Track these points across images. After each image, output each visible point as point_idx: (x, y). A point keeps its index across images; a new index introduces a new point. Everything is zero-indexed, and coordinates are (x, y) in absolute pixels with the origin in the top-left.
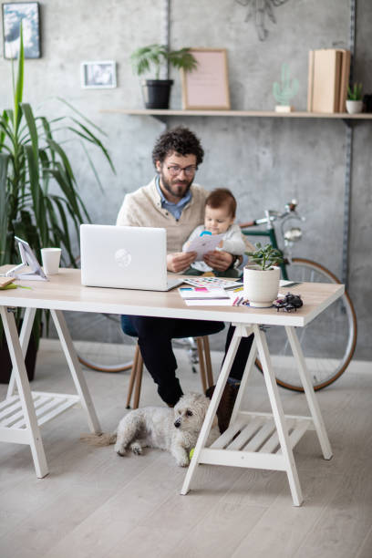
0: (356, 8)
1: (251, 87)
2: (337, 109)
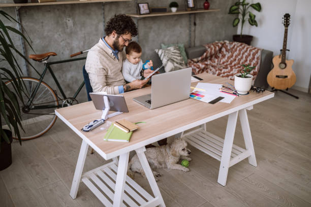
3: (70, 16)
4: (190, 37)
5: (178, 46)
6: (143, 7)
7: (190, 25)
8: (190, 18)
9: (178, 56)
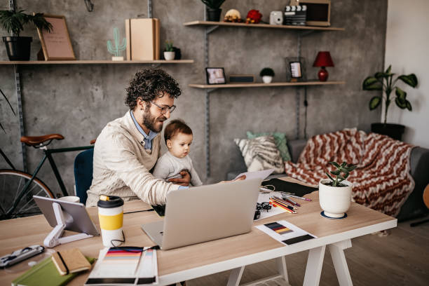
3: (98, 84)
4: (298, 124)
5: (272, 136)
6: (214, 73)
7: (298, 104)
8: (298, 94)
9: (271, 151)
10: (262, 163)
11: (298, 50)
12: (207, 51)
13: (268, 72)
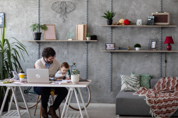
0: (87, 14)
1: (61, 34)
2: (84, 39)
3: (65, 49)
6: (110, 45)
8: (161, 56)
9: (134, 81)
10: (127, 85)
11: (161, 35)
12: (112, 36)
13: (138, 46)
